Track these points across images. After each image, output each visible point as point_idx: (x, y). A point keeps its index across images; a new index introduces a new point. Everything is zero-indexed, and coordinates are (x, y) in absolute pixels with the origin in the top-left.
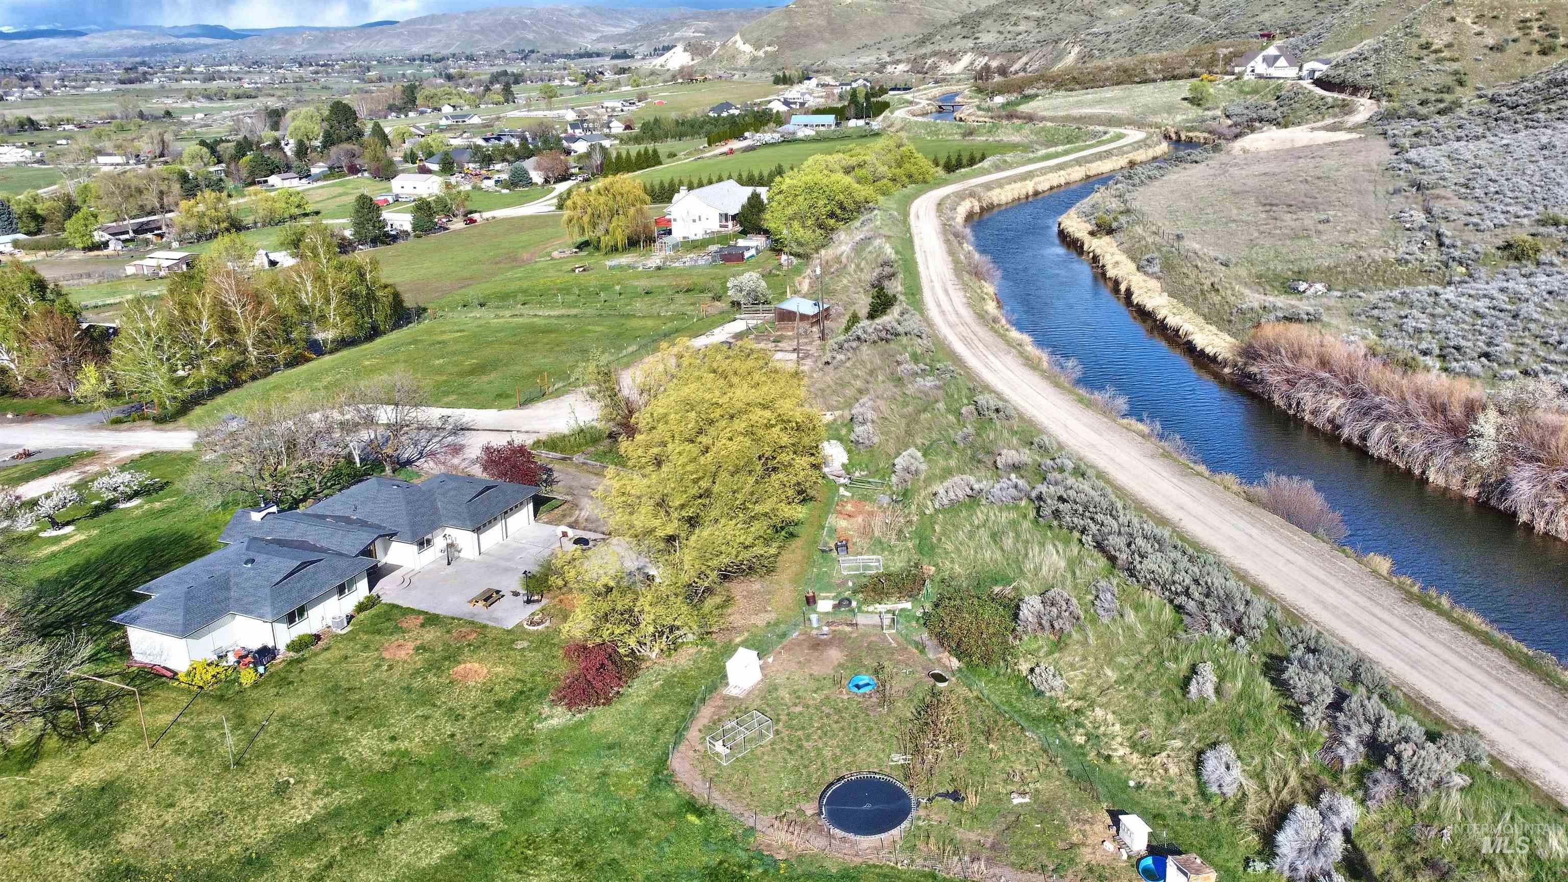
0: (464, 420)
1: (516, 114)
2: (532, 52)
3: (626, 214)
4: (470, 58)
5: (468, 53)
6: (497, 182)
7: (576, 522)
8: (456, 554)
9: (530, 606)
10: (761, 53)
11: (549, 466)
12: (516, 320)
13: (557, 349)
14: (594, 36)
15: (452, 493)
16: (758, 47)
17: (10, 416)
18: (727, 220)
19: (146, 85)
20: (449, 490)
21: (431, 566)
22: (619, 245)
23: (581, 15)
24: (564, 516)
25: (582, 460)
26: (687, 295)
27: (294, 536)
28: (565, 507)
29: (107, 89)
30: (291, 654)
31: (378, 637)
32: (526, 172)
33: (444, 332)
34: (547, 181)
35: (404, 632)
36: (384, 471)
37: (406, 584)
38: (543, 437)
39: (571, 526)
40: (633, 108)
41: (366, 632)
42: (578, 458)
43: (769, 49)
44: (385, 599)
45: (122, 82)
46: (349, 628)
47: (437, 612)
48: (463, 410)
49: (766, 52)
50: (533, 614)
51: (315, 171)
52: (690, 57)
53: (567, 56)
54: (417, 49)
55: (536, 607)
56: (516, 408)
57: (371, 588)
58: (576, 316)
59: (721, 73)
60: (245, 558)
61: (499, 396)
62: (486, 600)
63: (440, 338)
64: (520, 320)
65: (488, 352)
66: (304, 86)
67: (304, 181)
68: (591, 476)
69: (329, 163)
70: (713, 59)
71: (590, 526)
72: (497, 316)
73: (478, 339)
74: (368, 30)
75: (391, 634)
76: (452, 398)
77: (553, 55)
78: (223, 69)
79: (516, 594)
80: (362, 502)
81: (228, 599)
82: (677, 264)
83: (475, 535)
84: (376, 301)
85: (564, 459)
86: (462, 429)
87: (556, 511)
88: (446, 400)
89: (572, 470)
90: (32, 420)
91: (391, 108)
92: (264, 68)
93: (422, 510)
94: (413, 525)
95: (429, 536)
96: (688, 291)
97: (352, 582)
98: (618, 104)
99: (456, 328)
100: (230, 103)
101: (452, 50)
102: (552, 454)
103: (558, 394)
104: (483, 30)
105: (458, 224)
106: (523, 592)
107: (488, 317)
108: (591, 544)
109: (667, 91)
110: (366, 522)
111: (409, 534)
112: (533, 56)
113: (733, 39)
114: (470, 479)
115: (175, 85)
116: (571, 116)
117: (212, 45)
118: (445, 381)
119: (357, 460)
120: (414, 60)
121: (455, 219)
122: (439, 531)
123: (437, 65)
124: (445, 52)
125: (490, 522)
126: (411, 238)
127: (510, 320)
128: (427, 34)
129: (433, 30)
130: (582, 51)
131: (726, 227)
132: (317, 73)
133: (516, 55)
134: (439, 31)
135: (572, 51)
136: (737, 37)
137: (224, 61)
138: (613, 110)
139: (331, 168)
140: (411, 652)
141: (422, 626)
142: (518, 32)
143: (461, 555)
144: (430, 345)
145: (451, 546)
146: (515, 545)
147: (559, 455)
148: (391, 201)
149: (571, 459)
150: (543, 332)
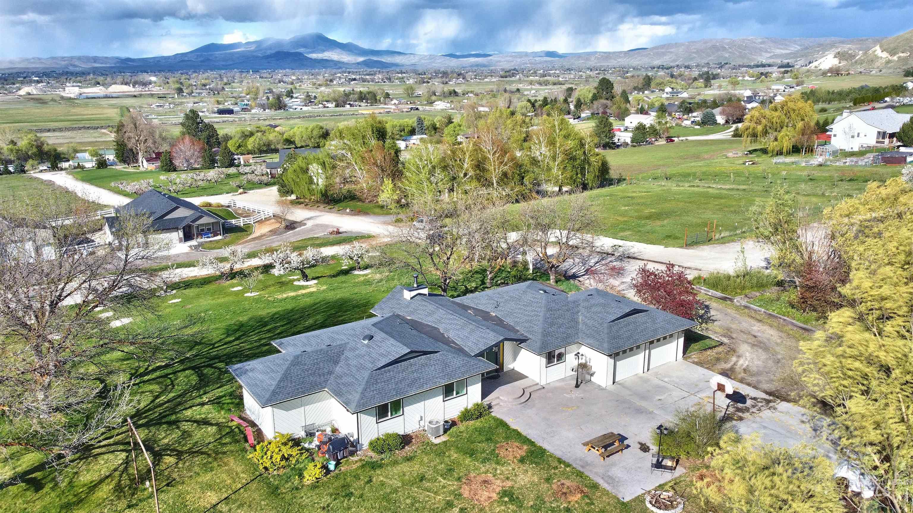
0: (632, 251)
1: (712, 92)
2: (727, 64)
3: (794, 126)
4: (687, 67)
5: (686, 64)
6: (692, 122)
7: (732, 369)
8: (588, 377)
9: (658, 472)
10: (895, 58)
11: (707, 303)
12: (693, 189)
13: (726, 209)
14: (769, 55)
15: (598, 309)
16: (892, 52)
17: (348, 211)
18: (884, 138)
19: (513, 79)
20: (594, 305)
21: (558, 384)
22: (785, 150)
23: (761, 43)
24: (718, 360)
25: (744, 303)
26: (850, 183)
27: (429, 321)
28: (720, 349)
29: (494, 80)
30: (371, 453)
31: (468, 461)
32: (714, 115)
33: (634, 192)
34: (727, 122)
35: (498, 463)
36: (549, 279)
37: (523, 399)
38: (705, 275)
39: (725, 373)
40: (793, 90)
41: (459, 450)
42: (739, 300)
43: (902, 55)
44: (496, 413)
45: (502, 77)
46: (444, 438)
47: (545, 446)
48: (634, 243)
49: (899, 57)
50: (661, 487)
51: (583, 115)
52: (838, 62)
53: (749, 67)
54: (657, 62)
55: (666, 477)
56: (681, 247)
57: (484, 395)
58: (744, 190)
59: (862, 70)
60: (367, 332)
61: (669, 237)
62: (606, 447)
63: (630, 195)
64: (696, 189)
65: (667, 206)
66: (591, 80)
67: (576, 120)
68: (753, 322)
69: (592, 111)
70: (856, 62)
71: (750, 379)
72: (678, 186)
73: (661, 198)
74: (631, 53)
75: (484, 461)
76: (628, 233)
77: (739, 66)
78: (551, 72)
79: (644, 448)
80: (506, 301)
81: (330, 373)
82: (837, 164)
83: (612, 361)
84: (590, 165)
85: (724, 299)
86: (629, 257)
87: (709, 352)
88: (622, 234)
89: (731, 312)
90: (358, 215)
91: (635, 88)
92: (572, 72)
93: (560, 321)
94: (545, 334)
95: (562, 350)
96: (851, 180)
97: (463, 384)
98: (782, 88)
99: (644, 190)
100: (551, 87)
101: (677, 63)
102: (712, 292)
103: (723, 241)
104: (698, 52)
105: (662, 142)
106: (654, 449)
107: (672, 186)
108: (749, 402)
109: (818, 80)
110: (501, 321)
111: (538, 344)
112: (727, 66)
113: (873, 49)
114: (621, 299)
115: (526, 79)
116: (748, 93)
117: (549, 61)
118: (626, 221)
119: (531, 267)
120: (654, 68)
121: (660, 140)
122: (574, 347)
123: (667, 71)
124: (672, 64)
125: (631, 349)
126: (629, 146)
127: (688, 188)
128: (664, 54)
129: (669, 52)
130: (759, 63)
131: (883, 143)
132: (599, 74)
133: (716, 66)
134: (671, 52)
135: (752, 64)
136: (878, 48)
137: (554, 68)
138: (778, 90)
139: (593, 114)
140: (495, 496)
141: (522, 461)
142: (719, 53)
143: (593, 379)
144: (621, 198)
145: (584, 366)
146: (656, 381)
147: (719, 294)
148: (622, 130)
149: (731, 300)
150: (714, 198)
